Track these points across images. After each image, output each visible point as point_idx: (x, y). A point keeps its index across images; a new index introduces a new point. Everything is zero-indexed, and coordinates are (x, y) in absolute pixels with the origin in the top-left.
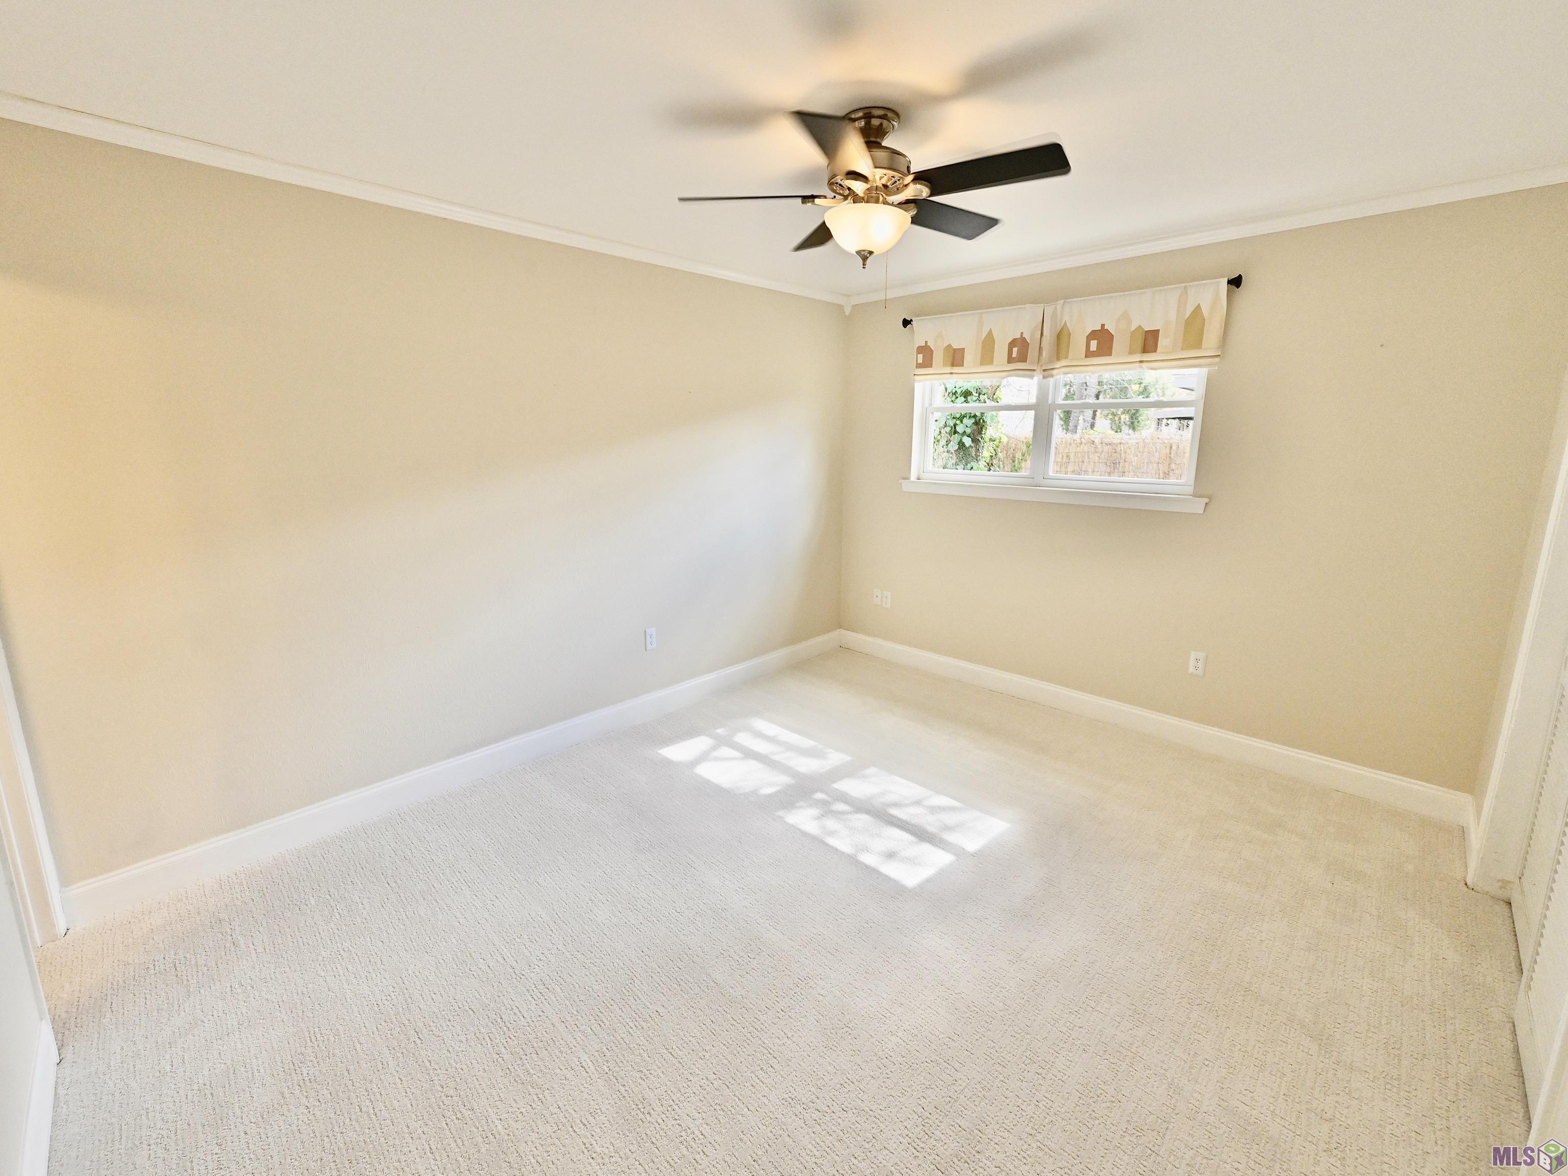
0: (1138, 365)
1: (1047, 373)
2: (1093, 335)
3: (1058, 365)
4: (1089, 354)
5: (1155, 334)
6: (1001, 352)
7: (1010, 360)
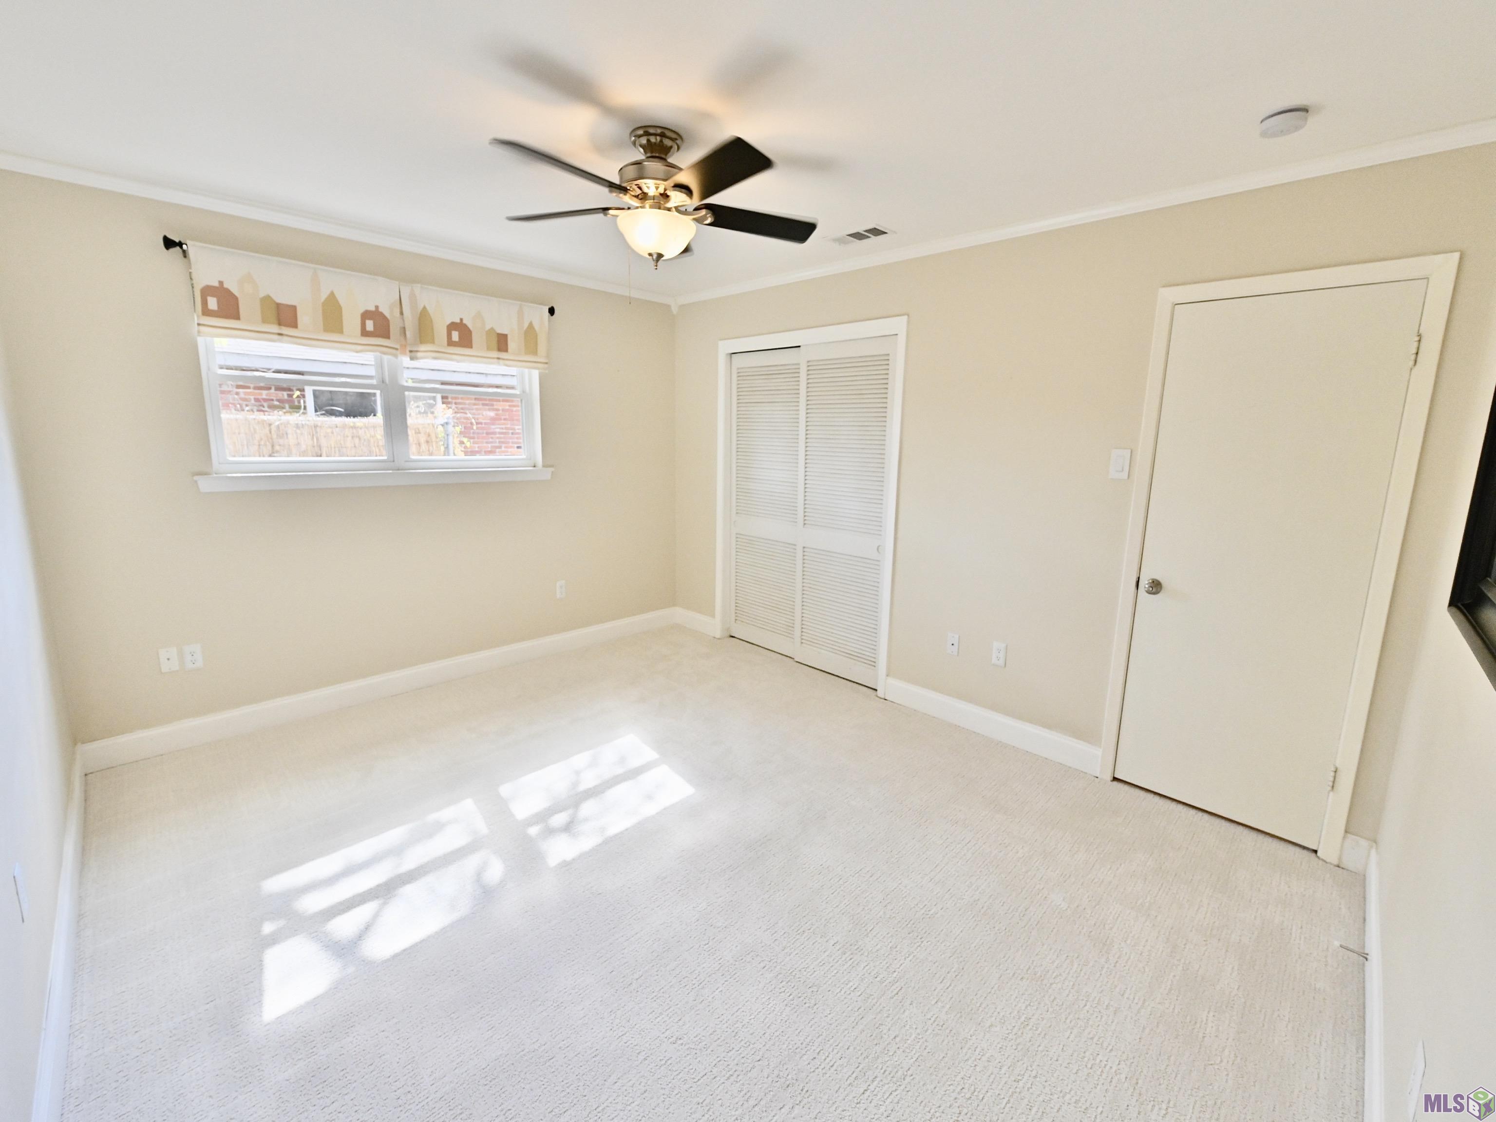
0: (496, 360)
1: (413, 354)
2: (452, 327)
3: (423, 348)
4: (451, 343)
5: (504, 337)
6: (352, 322)
7: (365, 333)
